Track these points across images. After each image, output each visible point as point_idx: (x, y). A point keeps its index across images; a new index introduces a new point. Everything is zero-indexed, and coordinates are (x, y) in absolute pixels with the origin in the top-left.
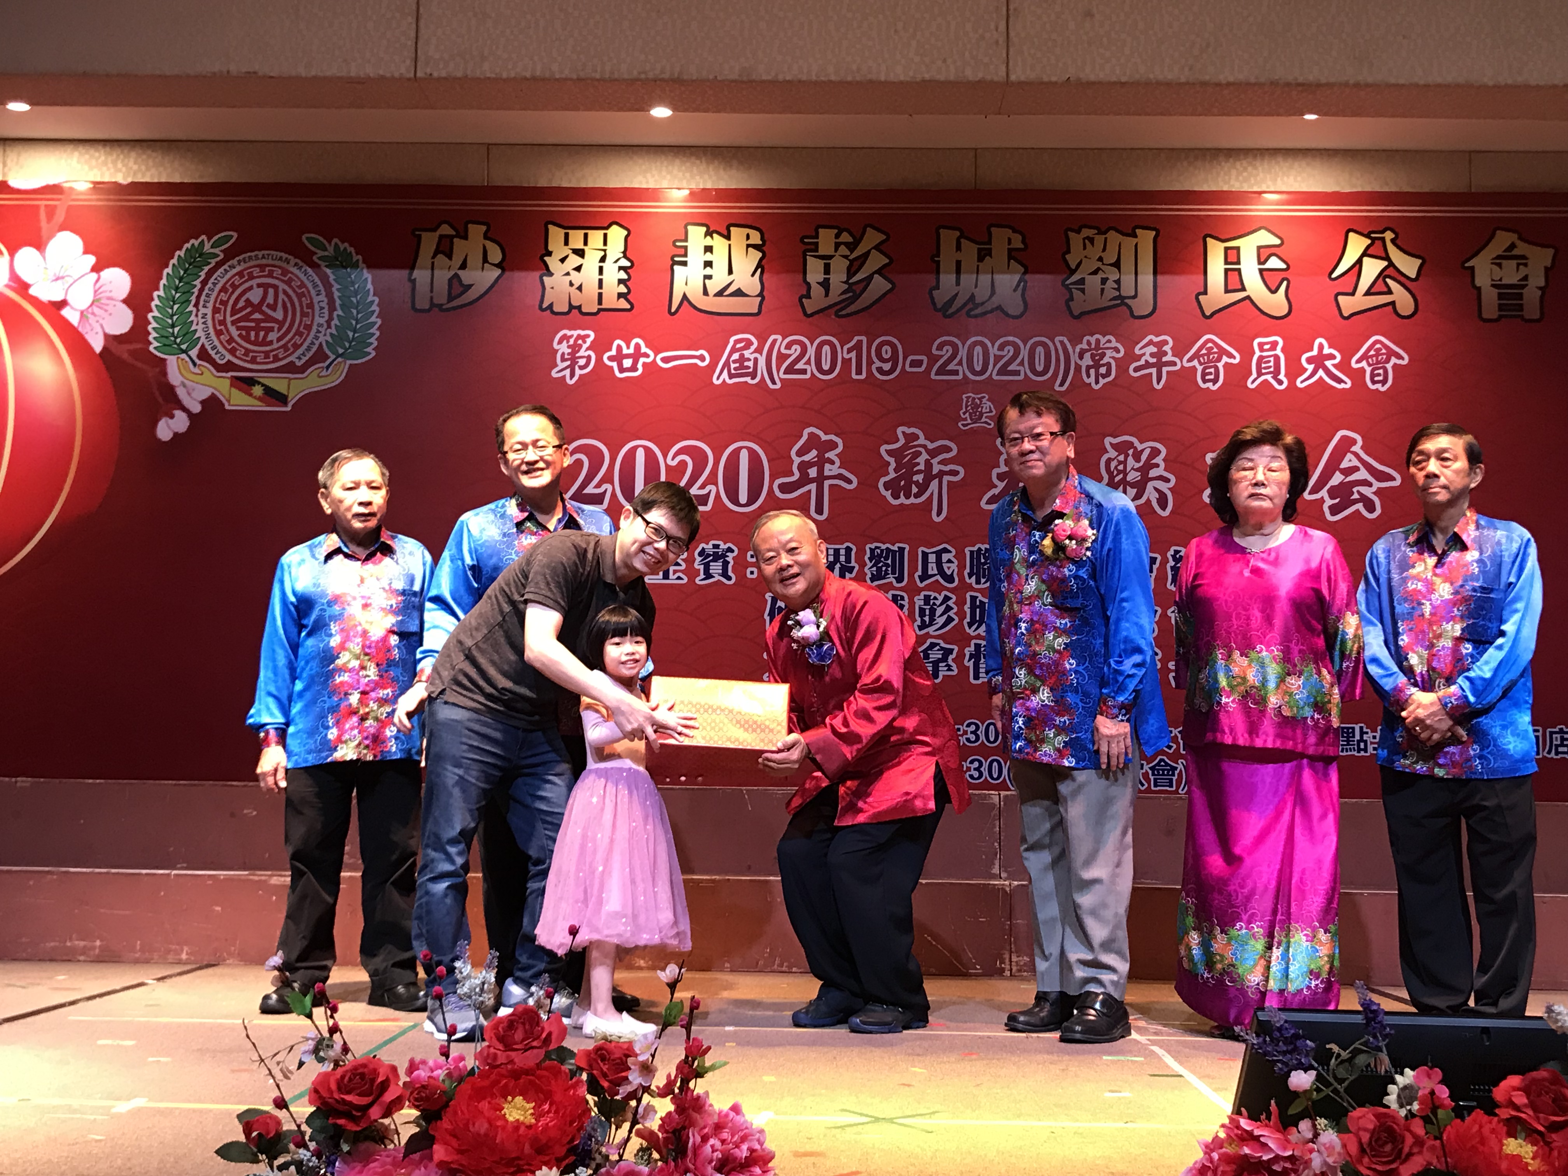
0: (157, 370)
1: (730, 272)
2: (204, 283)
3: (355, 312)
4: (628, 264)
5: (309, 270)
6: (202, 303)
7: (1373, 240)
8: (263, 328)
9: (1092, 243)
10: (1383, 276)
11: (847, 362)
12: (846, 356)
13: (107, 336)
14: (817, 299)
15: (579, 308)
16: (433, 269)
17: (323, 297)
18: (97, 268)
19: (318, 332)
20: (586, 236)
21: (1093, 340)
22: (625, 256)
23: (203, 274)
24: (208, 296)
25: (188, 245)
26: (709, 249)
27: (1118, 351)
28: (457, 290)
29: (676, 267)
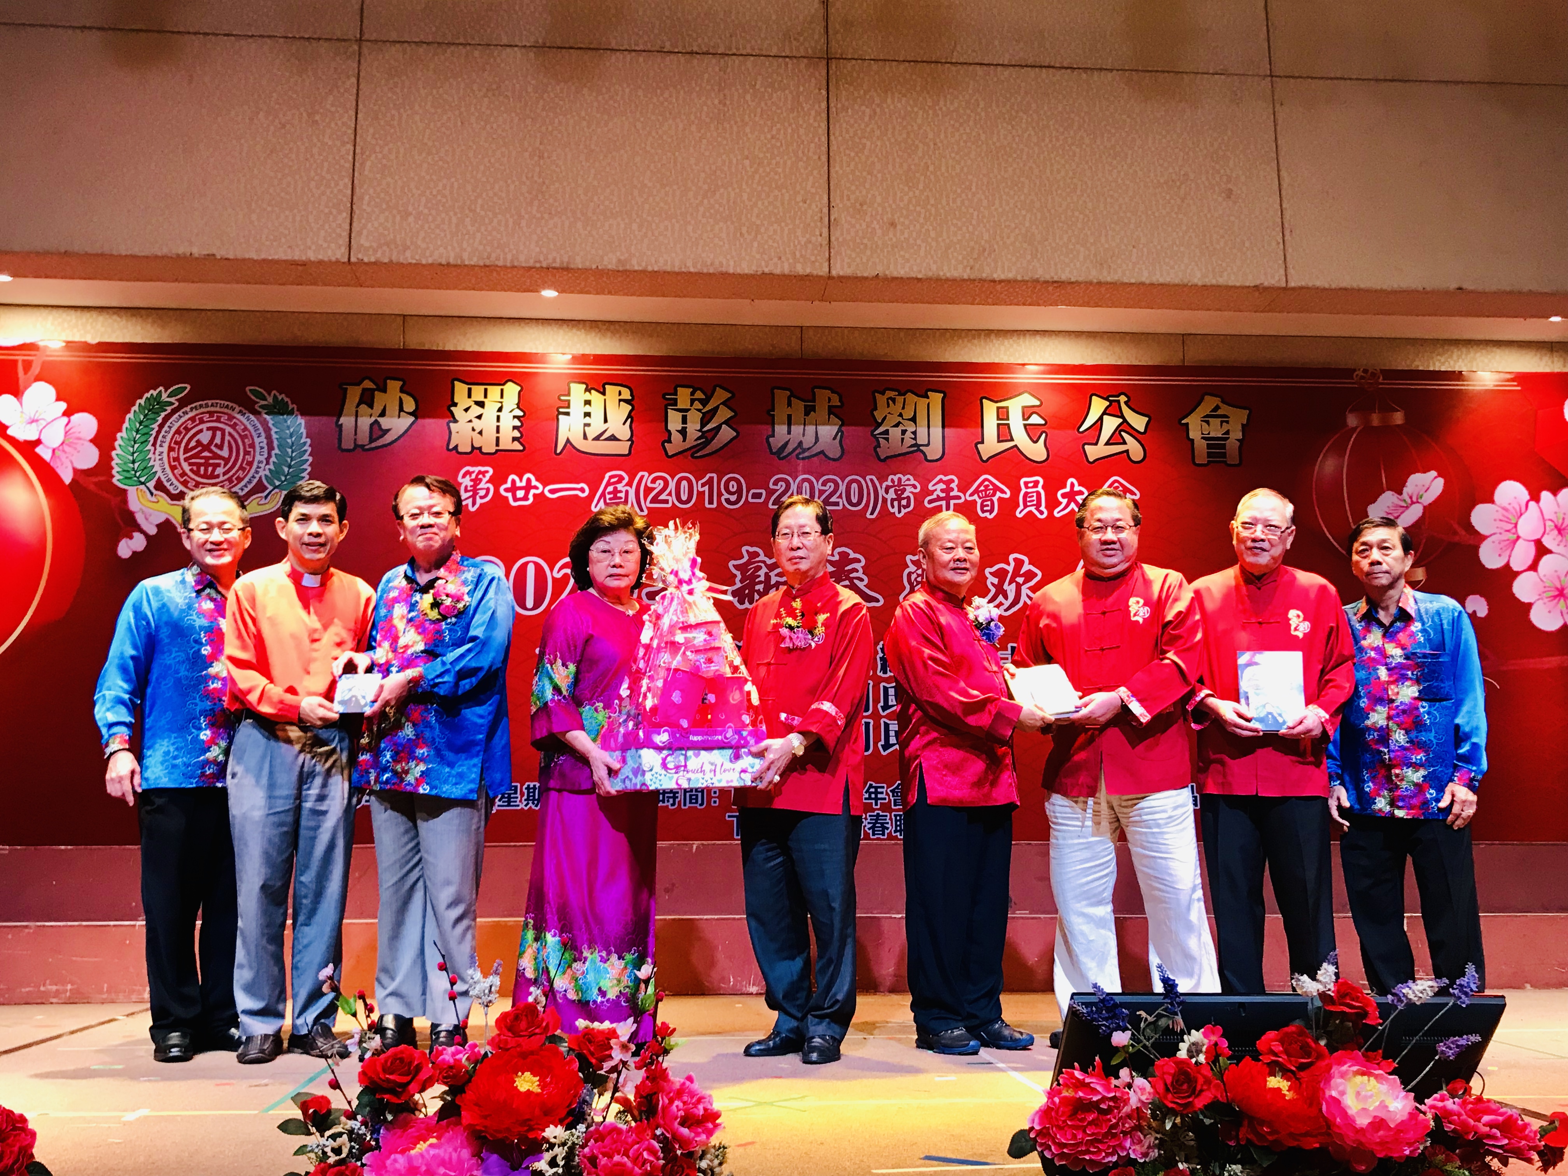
0: (119, 499)
1: (606, 421)
2: (161, 426)
3: (289, 451)
4: (521, 414)
5: (252, 417)
6: (159, 443)
7: (1111, 402)
8: (212, 465)
9: (894, 403)
10: (1118, 430)
11: (701, 494)
12: (701, 490)
13: (75, 470)
14: (676, 444)
15: (480, 448)
16: (357, 416)
17: (263, 438)
18: (67, 413)
19: (258, 467)
20: (486, 390)
21: (896, 478)
22: (518, 407)
23: (160, 419)
24: (164, 437)
25: (148, 395)
26: (588, 403)
27: (915, 487)
28: (376, 434)
29: (561, 417)
